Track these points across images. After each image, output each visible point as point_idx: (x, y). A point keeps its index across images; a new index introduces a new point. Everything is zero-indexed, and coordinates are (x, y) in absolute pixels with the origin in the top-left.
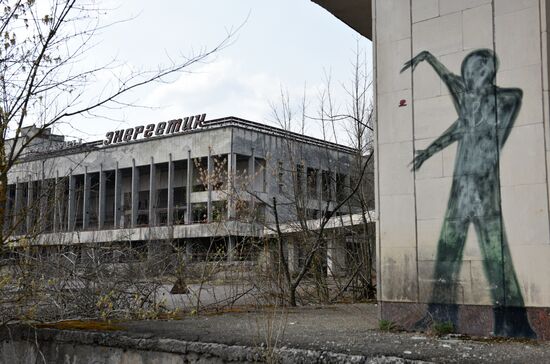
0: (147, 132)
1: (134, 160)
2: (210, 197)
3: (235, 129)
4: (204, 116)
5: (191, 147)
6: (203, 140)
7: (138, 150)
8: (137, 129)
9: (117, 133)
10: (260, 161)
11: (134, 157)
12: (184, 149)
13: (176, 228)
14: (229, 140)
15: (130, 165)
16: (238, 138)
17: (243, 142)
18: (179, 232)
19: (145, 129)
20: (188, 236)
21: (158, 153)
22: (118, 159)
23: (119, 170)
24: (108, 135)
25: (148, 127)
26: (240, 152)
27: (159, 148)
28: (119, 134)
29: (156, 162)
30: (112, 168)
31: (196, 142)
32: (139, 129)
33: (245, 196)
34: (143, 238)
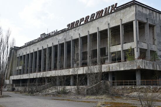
0: (85, 20)
1: (79, 34)
2: (122, 47)
3: (137, 6)
4: (116, 4)
5: (109, 22)
6: (117, 16)
7: (81, 29)
8: (81, 20)
9: (72, 24)
10: (152, 27)
11: (79, 33)
12: (105, 23)
13: (103, 66)
14: (134, 13)
15: (78, 37)
16: (139, 11)
17: (142, 14)
18: (105, 68)
19: (85, 19)
20: (111, 70)
21: (91, 29)
22: (72, 35)
23: (72, 40)
24: (68, 26)
25: (86, 18)
26: (140, 19)
27: (92, 25)
28: (73, 24)
29: (90, 33)
30: (69, 40)
31: (112, 18)
32: (82, 20)
33: (145, 46)
34: (85, 73)
